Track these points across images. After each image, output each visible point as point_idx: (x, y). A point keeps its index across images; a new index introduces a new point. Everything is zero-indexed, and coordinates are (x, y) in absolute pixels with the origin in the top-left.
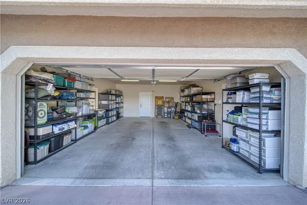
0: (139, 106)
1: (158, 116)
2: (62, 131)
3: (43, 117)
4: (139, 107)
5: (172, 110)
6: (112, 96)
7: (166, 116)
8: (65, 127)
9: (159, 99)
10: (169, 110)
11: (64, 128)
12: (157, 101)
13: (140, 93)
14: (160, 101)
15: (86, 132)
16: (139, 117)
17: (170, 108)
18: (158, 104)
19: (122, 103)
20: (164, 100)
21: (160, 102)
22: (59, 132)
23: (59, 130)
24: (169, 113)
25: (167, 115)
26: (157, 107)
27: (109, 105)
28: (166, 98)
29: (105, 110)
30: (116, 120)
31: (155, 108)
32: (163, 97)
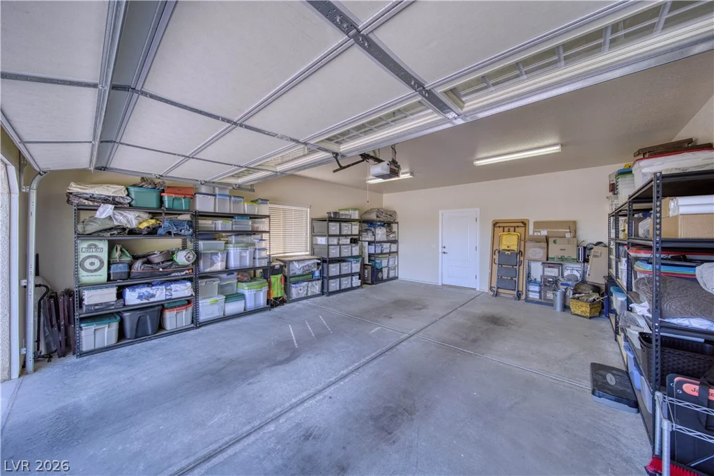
0: (440, 251)
1: (500, 290)
2: (148, 300)
3: (96, 270)
4: (440, 255)
5: (566, 273)
6: (343, 224)
7: (534, 296)
8: (158, 294)
9: (506, 229)
10: (553, 272)
11: (153, 296)
12: (500, 237)
13: (440, 212)
14: (509, 237)
15: (234, 307)
16: (440, 284)
17: (551, 265)
18: (503, 247)
19: (395, 242)
20: (531, 232)
21: (510, 242)
22: (139, 301)
23: (140, 297)
24: (549, 284)
25: (540, 292)
26: (496, 257)
27: (328, 249)
28: (539, 225)
29: (318, 259)
30: (358, 287)
31: (493, 261)
32: (524, 224)
